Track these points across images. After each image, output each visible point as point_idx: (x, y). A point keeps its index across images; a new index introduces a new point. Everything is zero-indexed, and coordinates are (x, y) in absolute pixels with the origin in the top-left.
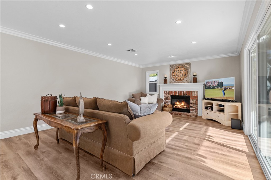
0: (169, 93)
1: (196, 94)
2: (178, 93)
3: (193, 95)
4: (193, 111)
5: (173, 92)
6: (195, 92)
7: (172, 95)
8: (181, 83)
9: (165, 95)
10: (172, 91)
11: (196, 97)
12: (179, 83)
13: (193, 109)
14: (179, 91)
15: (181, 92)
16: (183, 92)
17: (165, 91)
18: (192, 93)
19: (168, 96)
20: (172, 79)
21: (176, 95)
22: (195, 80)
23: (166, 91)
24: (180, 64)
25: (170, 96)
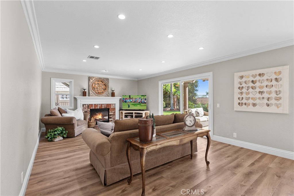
0: (88, 106)
1: (114, 106)
2: (98, 106)
3: (112, 107)
4: (112, 121)
5: (94, 105)
6: (113, 105)
7: (92, 108)
8: (102, 96)
9: (84, 109)
10: (92, 105)
11: (114, 109)
12: (100, 96)
13: (112, 119)
14: (99, 104)
15: (101, 105)
16: (103, 105)
17: (83, 105)
18: (111, 106)
19: (87, 110)
20: (92, 92)
21: (97, 108)
22: (113, 95)
23: (86, 105)
24: (100, 78)
25: (89, 110)
